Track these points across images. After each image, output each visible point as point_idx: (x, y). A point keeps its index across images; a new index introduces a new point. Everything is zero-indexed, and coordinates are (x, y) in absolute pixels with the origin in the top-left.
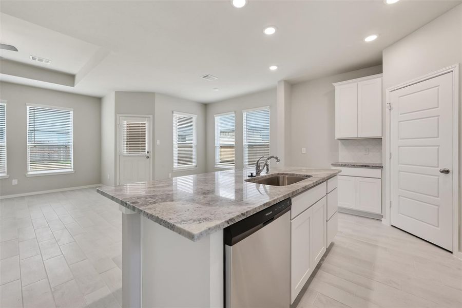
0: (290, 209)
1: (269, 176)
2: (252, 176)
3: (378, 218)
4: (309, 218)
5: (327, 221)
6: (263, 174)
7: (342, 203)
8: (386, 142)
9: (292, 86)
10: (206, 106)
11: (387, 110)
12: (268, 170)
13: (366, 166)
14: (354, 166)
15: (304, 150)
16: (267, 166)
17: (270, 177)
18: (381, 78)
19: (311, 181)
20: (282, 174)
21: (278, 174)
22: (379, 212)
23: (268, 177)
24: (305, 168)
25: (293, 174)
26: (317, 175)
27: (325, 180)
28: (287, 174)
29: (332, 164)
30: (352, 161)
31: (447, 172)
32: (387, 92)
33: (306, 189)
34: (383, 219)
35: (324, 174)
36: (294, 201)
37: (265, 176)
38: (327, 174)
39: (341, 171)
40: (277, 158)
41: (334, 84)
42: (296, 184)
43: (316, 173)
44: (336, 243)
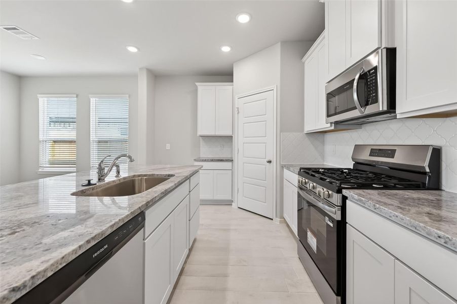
0: (143, 226)
1: (119, 180)
2: (89, 184)
3: (229, 203)
4: (170, 226)
5: (189, 220)
6: (111, 178)
7: (204, 196)
8: (235, 139)
9: (157, 77)
10: (19, 80)
11: (236, 113)
12: (118, 172)
13: (222, 160)
14: (212, 160)
15: (168, 146)
16: (118, 166)
17: (121, 181)
18: (232, 87)
19: (172, 182)
20: (139, 176)
21: (134, 176)
22: (230, 198)
23: (118, 182)
24: (169, 166)
25: (153, 175)
26: (180, 173)
27: (188, 178)
28: (145, 175)
29: (195, 160)
30: (210, 156)
31: (270, 162)
32: (236, 98)
33: (166, 193)
34: (233, 204)
35: (186, 172)
36: (149, 214)
37: (114, 181)
38: (190, 171)
39: (202, 167)
40: (130, 157)
41: (197, 84)
42: (154, 189)
43: (180, 171)
44: (198, 238)
